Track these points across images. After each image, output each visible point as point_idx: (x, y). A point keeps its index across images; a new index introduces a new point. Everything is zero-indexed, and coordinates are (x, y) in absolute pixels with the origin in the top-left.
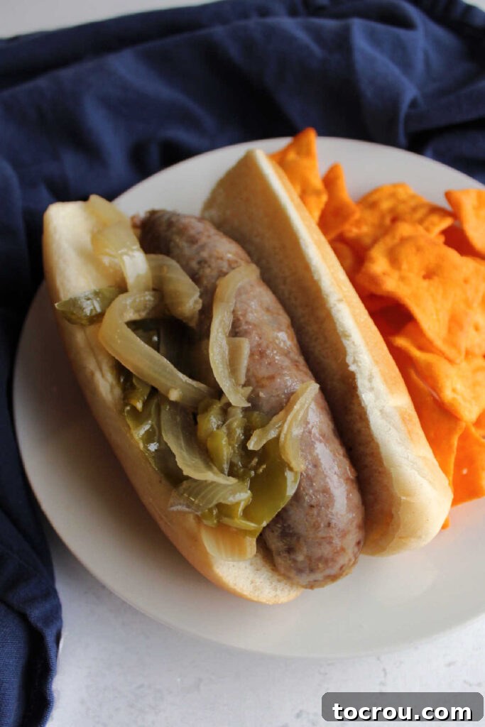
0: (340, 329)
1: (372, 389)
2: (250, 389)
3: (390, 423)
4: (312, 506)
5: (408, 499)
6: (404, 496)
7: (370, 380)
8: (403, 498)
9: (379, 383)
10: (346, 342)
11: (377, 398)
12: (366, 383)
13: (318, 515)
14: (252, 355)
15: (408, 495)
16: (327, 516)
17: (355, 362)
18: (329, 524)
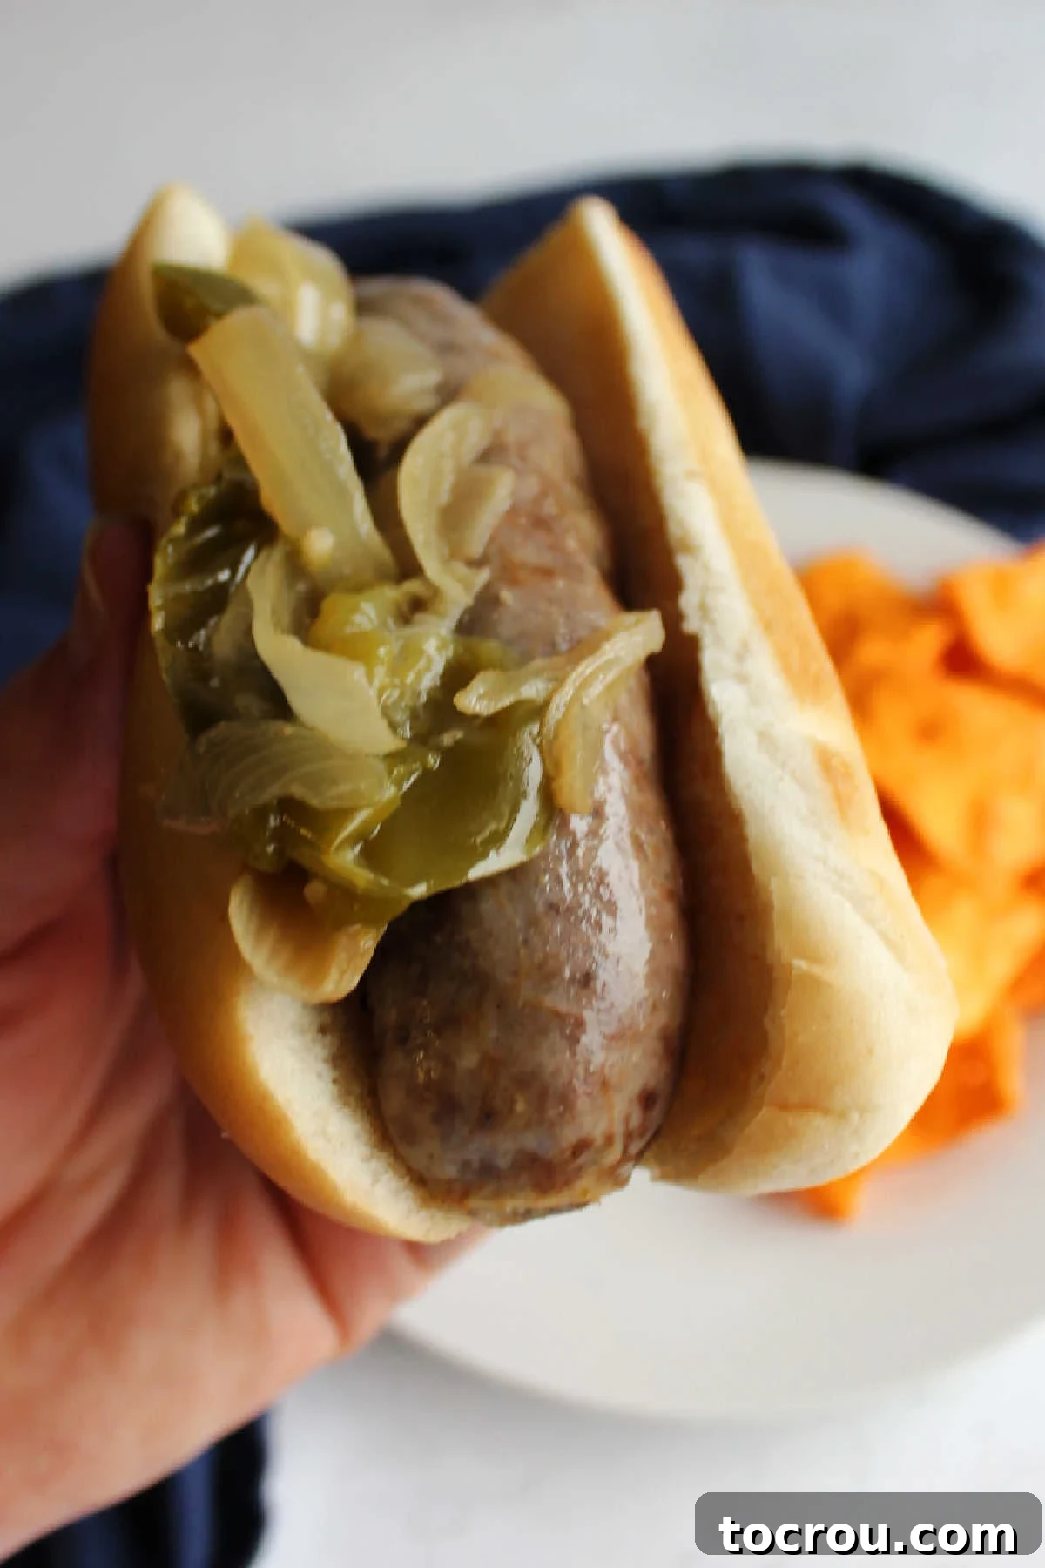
0: (674, 530)
1: (743, 679)
2: (484, 576)
3: (783, 765)
4: (553, 908)
5: (816, 970)
6: (803, 956)
7: (740, 657)
8: (800, 964)
9: (764, 666)
10: (684, 563)
11: (755, 701)
12: (728, 662)
13: (564, 939)
14: (513, 513)
15: (815, 959)
16: (588, 949)
17: (704, 609)
18: (587, 980)
